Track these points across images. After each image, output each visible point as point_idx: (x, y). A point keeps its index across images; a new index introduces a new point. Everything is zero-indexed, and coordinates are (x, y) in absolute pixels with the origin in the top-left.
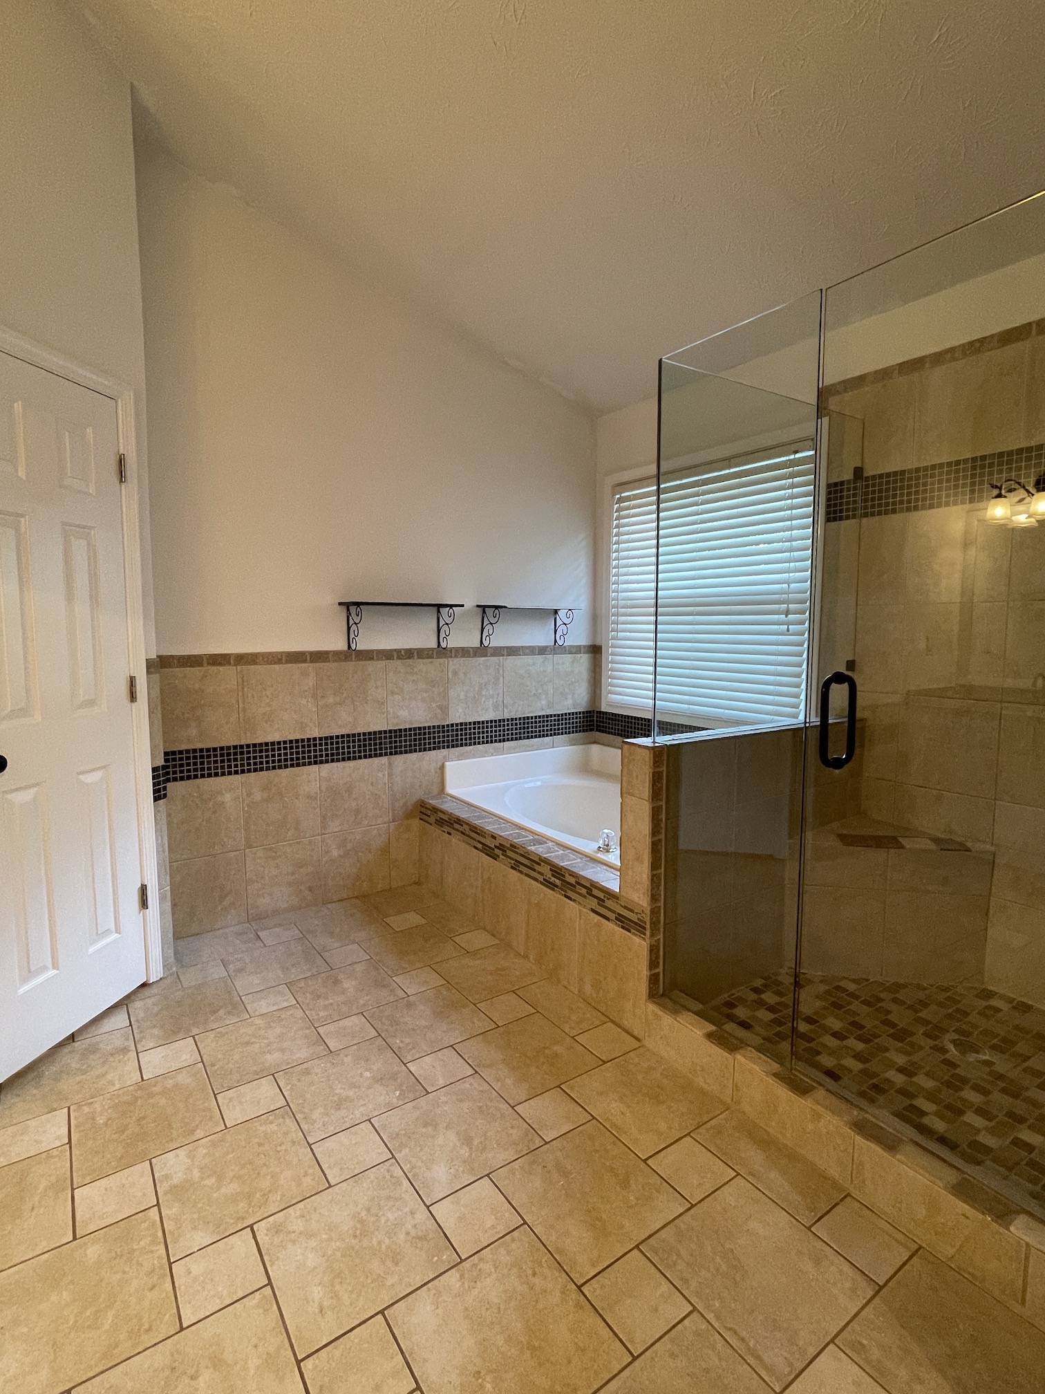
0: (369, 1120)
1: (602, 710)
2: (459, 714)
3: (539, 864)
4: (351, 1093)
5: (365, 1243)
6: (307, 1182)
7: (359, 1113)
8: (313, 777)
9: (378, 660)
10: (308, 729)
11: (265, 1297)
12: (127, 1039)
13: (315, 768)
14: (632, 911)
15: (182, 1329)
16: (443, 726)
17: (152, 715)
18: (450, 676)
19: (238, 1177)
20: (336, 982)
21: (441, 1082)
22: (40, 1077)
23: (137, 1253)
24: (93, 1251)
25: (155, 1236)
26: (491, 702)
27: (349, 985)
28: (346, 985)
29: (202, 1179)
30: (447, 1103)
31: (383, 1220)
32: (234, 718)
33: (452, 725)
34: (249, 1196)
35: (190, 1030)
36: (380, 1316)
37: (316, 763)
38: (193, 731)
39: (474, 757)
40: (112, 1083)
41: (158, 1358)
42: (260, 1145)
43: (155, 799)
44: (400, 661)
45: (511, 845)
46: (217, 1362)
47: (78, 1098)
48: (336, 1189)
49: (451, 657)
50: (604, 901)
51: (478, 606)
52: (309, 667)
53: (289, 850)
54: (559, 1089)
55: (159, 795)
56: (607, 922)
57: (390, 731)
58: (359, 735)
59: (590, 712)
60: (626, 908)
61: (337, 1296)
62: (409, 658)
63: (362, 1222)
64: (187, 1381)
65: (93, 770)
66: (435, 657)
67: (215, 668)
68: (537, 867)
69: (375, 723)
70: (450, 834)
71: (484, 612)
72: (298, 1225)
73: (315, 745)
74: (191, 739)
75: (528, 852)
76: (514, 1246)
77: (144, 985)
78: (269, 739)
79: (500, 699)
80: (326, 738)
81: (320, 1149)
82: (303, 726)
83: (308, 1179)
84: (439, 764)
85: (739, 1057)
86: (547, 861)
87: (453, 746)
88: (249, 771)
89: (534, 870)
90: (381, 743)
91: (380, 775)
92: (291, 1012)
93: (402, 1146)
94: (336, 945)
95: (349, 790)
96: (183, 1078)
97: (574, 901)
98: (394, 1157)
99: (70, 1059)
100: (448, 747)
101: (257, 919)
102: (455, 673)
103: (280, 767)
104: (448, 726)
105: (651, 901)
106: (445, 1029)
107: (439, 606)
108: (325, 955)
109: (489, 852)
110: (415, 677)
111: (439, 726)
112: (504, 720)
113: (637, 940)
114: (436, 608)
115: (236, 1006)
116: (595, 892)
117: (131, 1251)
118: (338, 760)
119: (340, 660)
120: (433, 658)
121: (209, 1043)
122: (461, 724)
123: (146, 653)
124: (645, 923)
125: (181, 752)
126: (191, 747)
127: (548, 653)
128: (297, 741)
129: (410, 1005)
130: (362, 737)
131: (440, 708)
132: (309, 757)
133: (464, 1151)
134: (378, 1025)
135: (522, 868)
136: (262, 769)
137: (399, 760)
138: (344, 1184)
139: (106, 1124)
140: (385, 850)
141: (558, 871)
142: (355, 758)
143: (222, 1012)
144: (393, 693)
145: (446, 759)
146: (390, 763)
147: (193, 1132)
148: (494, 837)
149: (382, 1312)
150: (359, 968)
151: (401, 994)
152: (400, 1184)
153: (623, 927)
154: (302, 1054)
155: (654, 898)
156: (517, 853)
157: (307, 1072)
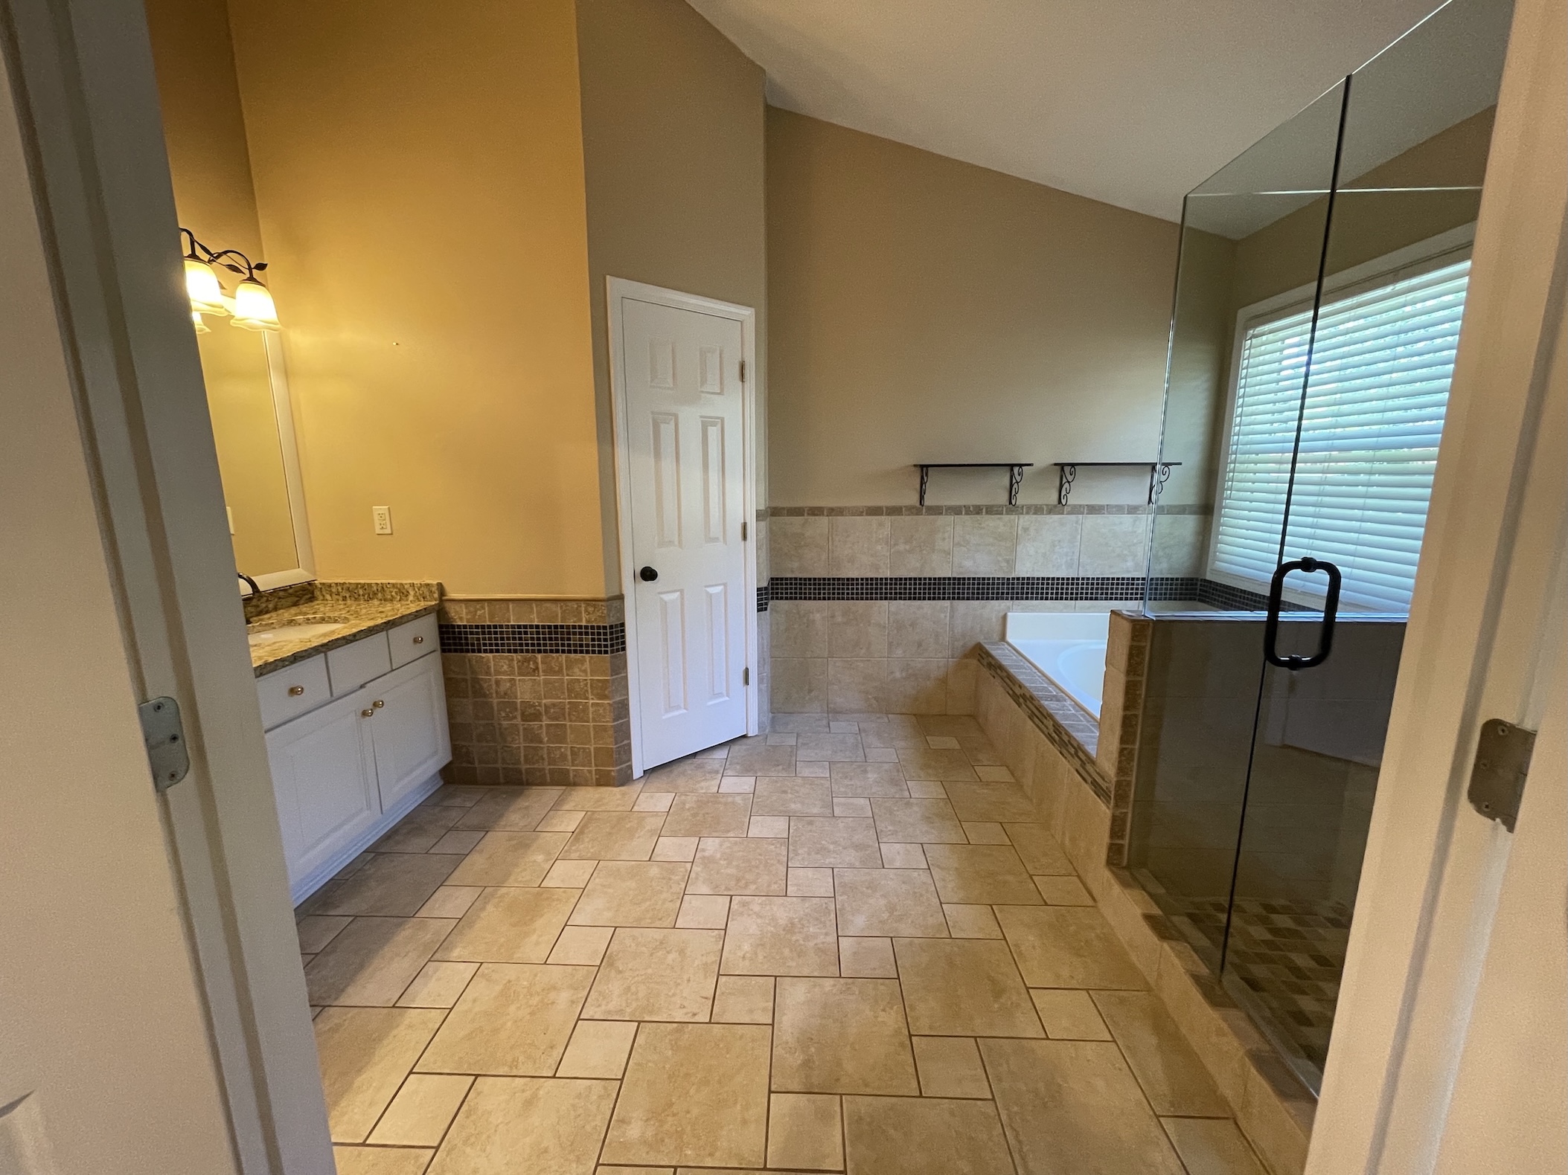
0: (833, 868)
1: (1207, 578)
2: (1026, 568)
3: (1046, 718)
4: (831, 847)
5: (788, 936)
6: (774, 887)
7: (830, 861)
8: (884, 610)
9: (946, 514)
10: (881, 571)
11: (719, 935)
12: (721, 766)
13: (885, 603)
14: (1103, 778)
15: (674, 928)
16: (1008, 579)
17: (760, 551)
18: (1019, 532)
19: (738, 866)
20: (865, 771)
21: (898, 865)
22: (671, 772)
23: (672, 881)
24: (654, 871)
25: (683, 878)
26: (1064, 560)
27: (872, 776)
28: (869, 775)
29: (720, 859)
30: (893, 880)
31: (805, 929)
32: (824, 557)
33: (1018, 579)
34: (738, 880)
35: (756, 773)
36: (773, 978)
37: (886, 599)
38: (796, 565)
39: (1040, 611)
40: (702, 788)
41: (657, 935)
42: (760, 855)
43: (759, 610)
44: (968, 516)
45: (1030, 696)
46: (682, 952)
47: (682, 790)
48: (788, 899)
49: (1022, 514)
50: (1085, 764)
51: (1056, 464)
52: (886, 520)
53: (861, 665)
54: (990, 908)
55: (761, 608)
56: (1085, 783)
57: (954, 579)
58: (925, 579)
59: (1192, 579)
60: (1099, 774)
61: (756, 954)
62: (978, 513)
63: (792, 924)
64: (665, 952)
65: (716, 585)
66: (1004, 512)
67: (813, 518)
68: (1045, 721)
69: (941, 569)
70: (994, 677)
71: (1062, 470)
72: (757, 908)
73: (886, 584)
74: (793, 570)
75: (1042, 706)
76: (882, 987)
77: (744, 736)
78: (851, 576)
79: (1076, 557)
80: (896, 579)
81: (793, 872)
82: (877, 568)
83: (776, 886)
84: (1002, 614)
85: (1166, 946)
86: (1050, 716)
87: (1017, 599)
88: (834, 599)
89: (1042, 723)
90: (944, 589)
91: (942, 616)
92: (822, 782)
93: (843, 893)
94: (879, 745)
95: (913, 625)
96: (738, 800)
97: (1065, 758)
98: (835, 897)
99: (687, 766)
100: (1012, 599)
101: (834, 712)
102: (1026, 530)
103: (857, 599)
104: (1013, 579)
105: (1118, 773)
106: (924, 830)
107: (1012, 466)
108: (867, 750)
109: (1015, 697)
110: (982, 531)
111: (1003, 579)
112: (1078, 579)
113: (1104, 807)
114: (1008, 468)
115: (791, 766)
116: (1080, 754)
117: (670, 879)
118: (905, 599)
119: (912, 514)
120: (1002, 514)
121: (763, 786)
122: (1028, 578)
123: (757, 506)
124: (1110, 792)
125: (786, 579)
126: (793, 576)
127: (1140, 512)
128: (872, 579)
129: (908, 804)
130: (927, 582)
131: (1007, 561)
132: (881, 593)
133: (885, 916)
134: (876, 811)
135: (1036, 720)
136: (843, 599)
137: (962, 606)
138: (795, 899)
139: (689, 809)
140: (943, 681)
141: (1058, 728)
142: (919, 599)
143: (781, 767)
144: (959, 545)
145: (1009, 609)
146: (952, 607)
147: (729, 831)
148: (1020, 687)
149: (776, 977)
150: (886, 766)
151: (907, 794)
152: (830, 915)
153: (1095, 793)
154: (815, 811)
155: (1121, 770)
156: (1033, 704)
157: (811, 823)
